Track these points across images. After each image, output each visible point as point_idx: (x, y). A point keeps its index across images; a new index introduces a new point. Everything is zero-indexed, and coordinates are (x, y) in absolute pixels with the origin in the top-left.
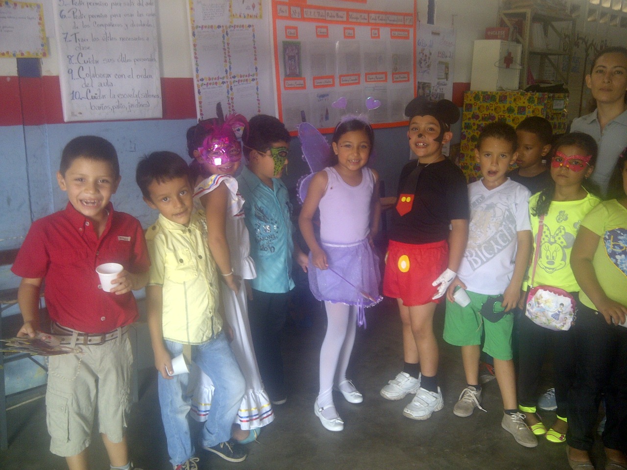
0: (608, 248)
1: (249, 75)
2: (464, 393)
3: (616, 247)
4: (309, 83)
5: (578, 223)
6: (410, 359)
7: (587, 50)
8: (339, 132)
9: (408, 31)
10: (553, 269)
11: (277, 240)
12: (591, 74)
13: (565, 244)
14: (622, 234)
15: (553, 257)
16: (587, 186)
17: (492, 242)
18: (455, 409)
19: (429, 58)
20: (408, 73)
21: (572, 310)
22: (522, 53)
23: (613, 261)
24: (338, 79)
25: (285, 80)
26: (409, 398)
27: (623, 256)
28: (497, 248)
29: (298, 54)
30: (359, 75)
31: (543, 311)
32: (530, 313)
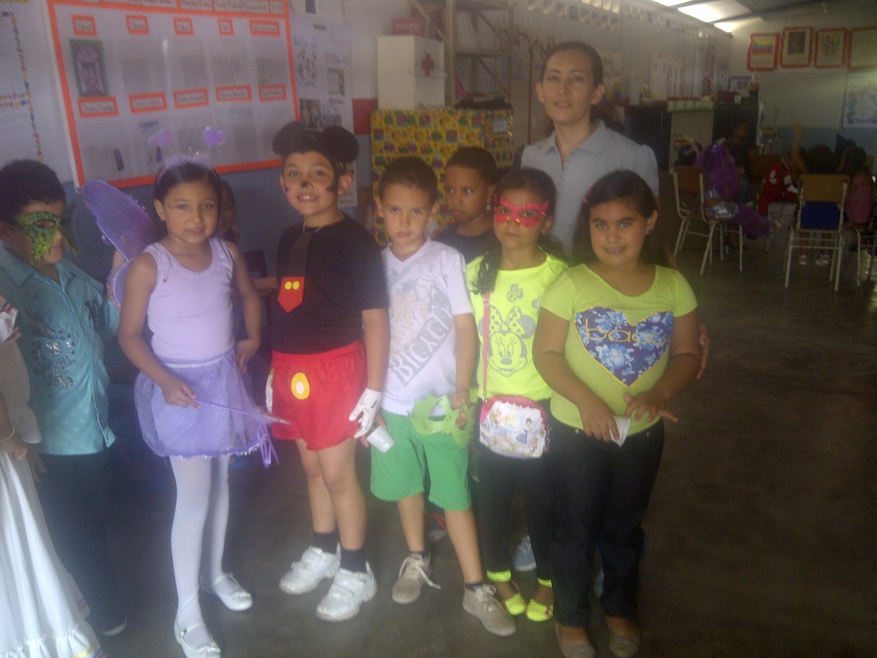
0: (583, 337)
1: (15, 96)
2: (405, 567)
3: (594, 334)
4: (123, 105)
5: (537, 301)
6: (322, 525)
7: (531, 51)
8: (163, 185)
9: (277, 24)
10: (511, 370)
11: (74, 366)
12: (542, 83)
13: (523, 332)
14: (599, 315)
15: (509, 353)
16: (545, 245)
17: (422, 338)
18: (394, 591)
19: (313, 64)
20: (283, 87)
21: (543, 427)
22: (446, 55)
23: (592, 355)
24: (173, 99)
25: (80, 102)
26: (324, 585)
27: (605, 347)
28: (432, 346)
29: (100, 59)
30: (206, 91)
31: (504, 433)
32: (485, 437)
